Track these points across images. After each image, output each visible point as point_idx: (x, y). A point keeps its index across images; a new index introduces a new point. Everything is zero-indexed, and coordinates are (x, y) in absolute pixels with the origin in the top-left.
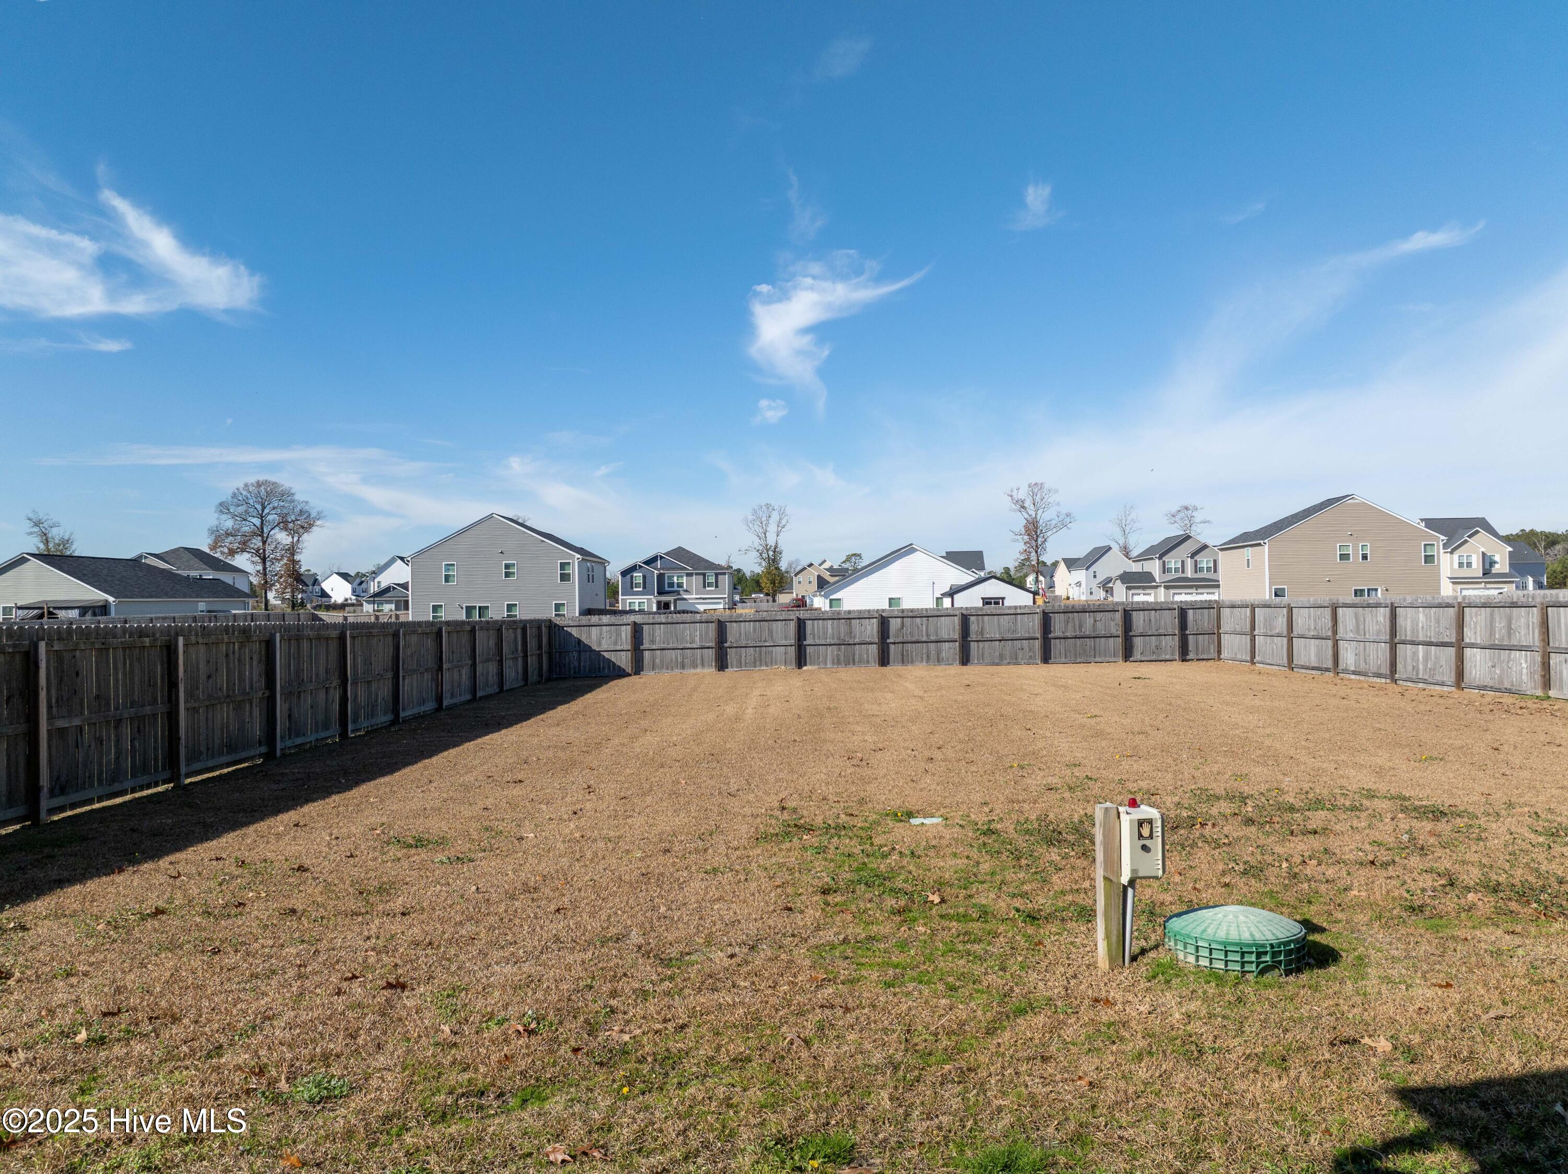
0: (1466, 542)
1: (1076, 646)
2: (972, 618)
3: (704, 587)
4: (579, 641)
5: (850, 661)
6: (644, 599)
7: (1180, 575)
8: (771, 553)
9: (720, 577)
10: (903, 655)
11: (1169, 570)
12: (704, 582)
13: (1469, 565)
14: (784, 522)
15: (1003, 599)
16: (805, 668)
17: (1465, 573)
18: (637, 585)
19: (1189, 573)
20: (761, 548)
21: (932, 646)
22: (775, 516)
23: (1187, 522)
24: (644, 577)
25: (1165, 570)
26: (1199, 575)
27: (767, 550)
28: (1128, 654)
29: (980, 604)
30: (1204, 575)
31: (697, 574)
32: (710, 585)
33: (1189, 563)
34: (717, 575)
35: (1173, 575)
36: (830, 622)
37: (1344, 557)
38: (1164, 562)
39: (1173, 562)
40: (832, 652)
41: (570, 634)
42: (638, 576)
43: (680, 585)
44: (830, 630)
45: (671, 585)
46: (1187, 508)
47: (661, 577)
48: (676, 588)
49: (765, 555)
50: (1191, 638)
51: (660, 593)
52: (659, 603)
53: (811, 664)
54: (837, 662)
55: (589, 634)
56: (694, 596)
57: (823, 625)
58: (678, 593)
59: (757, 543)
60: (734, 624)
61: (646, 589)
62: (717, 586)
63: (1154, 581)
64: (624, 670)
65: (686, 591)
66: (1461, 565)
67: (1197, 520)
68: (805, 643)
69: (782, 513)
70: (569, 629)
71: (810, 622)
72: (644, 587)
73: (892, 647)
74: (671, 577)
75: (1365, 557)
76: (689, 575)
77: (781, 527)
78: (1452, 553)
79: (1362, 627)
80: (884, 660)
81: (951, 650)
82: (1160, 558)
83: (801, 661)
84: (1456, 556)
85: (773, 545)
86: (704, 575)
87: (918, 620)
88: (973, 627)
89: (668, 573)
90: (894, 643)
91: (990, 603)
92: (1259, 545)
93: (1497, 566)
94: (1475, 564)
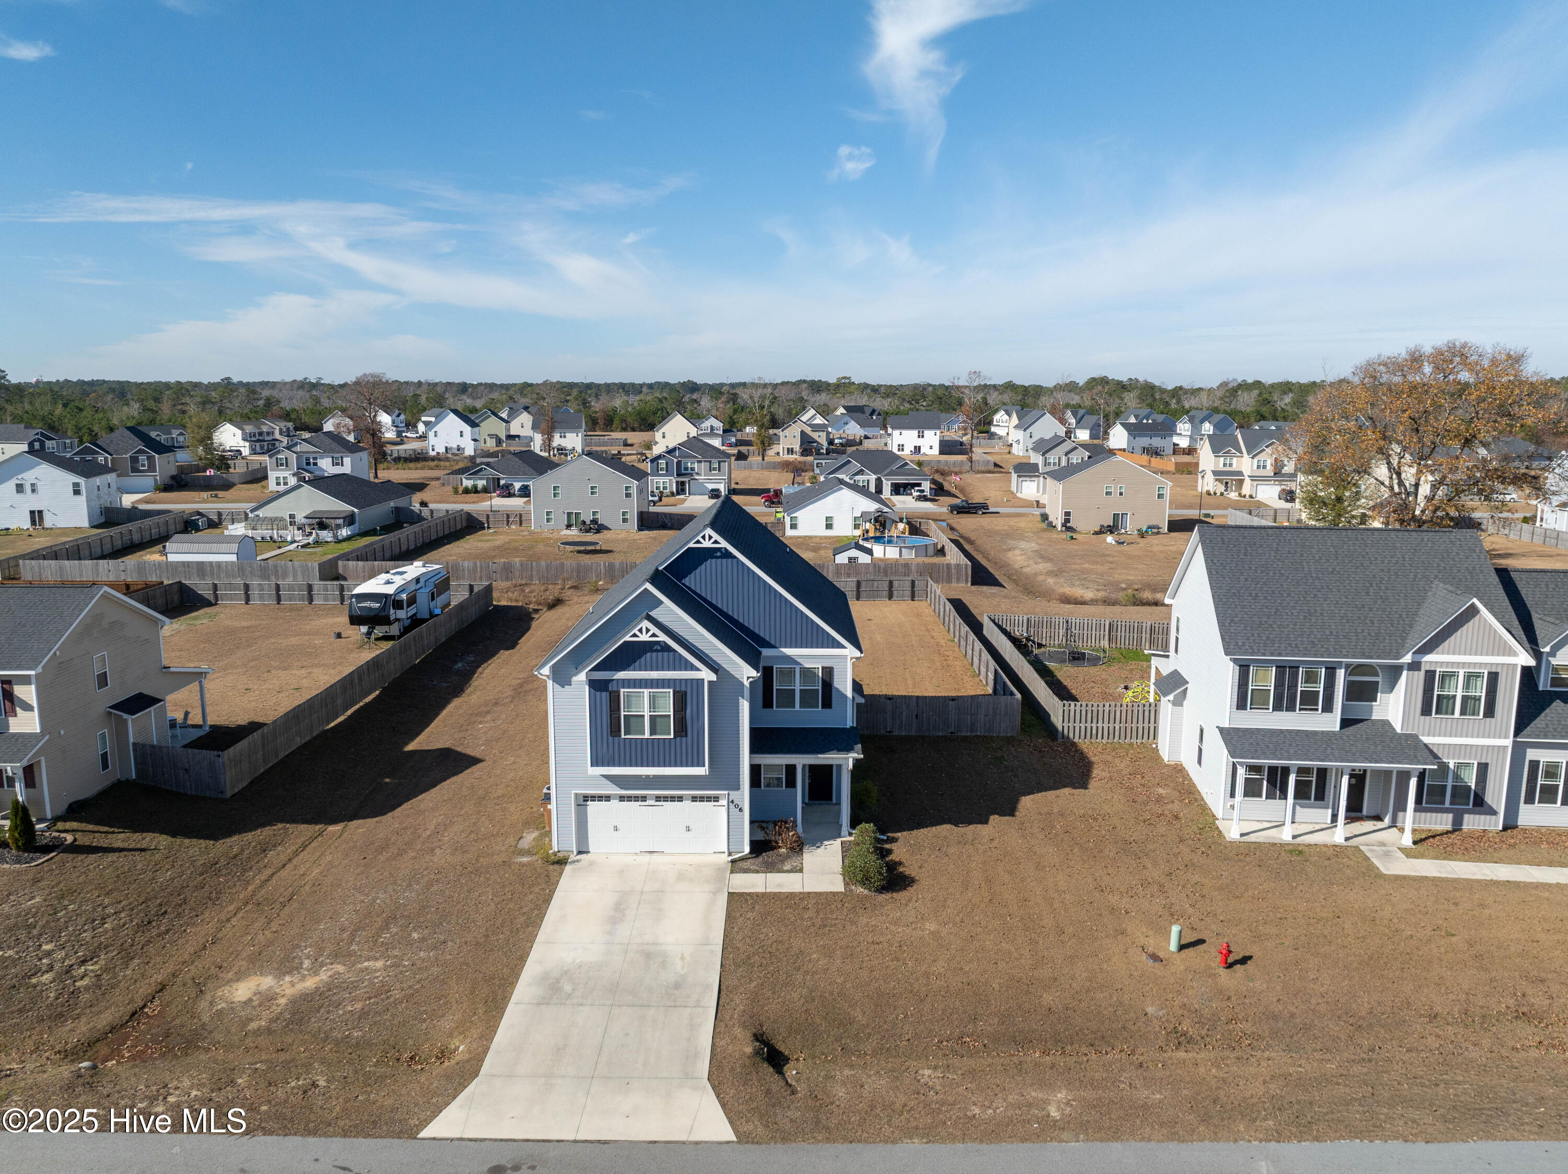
0: (1264, 450)
3: (711, 471)
6: (667, 479)
9: (722, 464)
11: (1049, 464)
12: (710, 467)
13: (1264, 467)
17: (1262, 472)
18: (662, 469)
19: (1063, 467)
24: (667, 463)
25: (1046, 464)
31: (705, 461)
32: (714, 469)
33: (1064, 459)
34: (719, 462)
35: (1052, 468)
38: (1046, 458)
39: (1052, 457)
42: (662, 463)
43: (693, 469)
45: (686, 469)
47: (679, 463)
48: (689, 471)
51: (679, 475)
52: (677, 482)
56: (703, 477)
58: (692, 474)
61: (668, 472)
62: (719, 470)
63: (1038, 471)
65: (697, 474)
66: (1258, 467)
72: (667, 471)
74: (686, 463)
75: (1121, 494)
76: (699, 462)
78: (1253, 458)
82: (1043, 455)
84: (1255, 460)
86: (710, 462)
89: (684, 460)
93: (1286, 468)
94: (1269, 467)
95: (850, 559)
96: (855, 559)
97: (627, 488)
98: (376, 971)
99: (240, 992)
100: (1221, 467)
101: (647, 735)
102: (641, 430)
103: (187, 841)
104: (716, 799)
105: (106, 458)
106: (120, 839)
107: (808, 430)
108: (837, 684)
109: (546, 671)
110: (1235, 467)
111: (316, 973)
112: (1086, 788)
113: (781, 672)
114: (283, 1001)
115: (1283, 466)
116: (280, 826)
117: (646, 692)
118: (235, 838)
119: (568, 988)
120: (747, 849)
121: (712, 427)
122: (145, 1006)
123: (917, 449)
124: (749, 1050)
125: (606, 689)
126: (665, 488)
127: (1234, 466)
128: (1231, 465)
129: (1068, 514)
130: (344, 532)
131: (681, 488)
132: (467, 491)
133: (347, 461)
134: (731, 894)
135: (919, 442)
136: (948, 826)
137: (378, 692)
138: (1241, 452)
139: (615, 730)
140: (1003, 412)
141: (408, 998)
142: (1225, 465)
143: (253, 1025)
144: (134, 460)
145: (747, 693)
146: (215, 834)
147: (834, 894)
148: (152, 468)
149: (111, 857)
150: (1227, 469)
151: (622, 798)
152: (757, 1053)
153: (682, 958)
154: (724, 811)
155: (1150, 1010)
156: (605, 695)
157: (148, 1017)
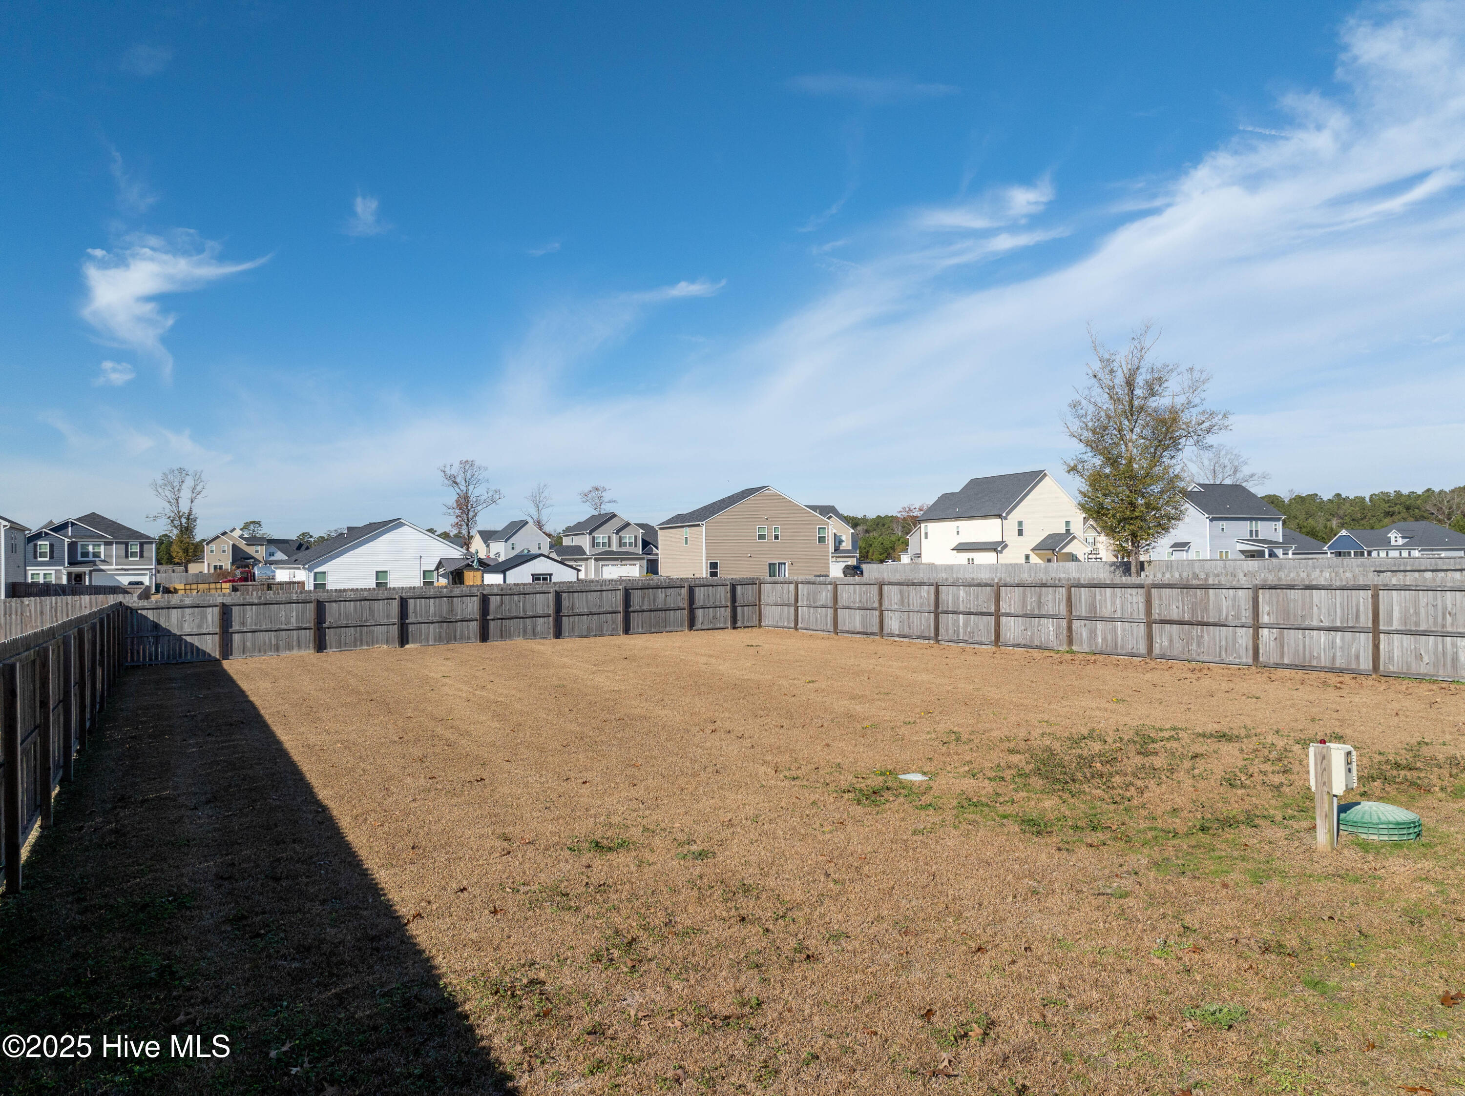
1: (650, 618)
2: (564, 595)
3: (127, 557)
4: (156, 626)
5: (452, 638)
6: (50, 570)
7: (607, 549)
8: (184, 521)
9: (145, 546)
10: (501, 630)
11: (598, 544)
12: (127, 551)
14: (199, 488)
15: (551, 575)
16: (407, 646)
18: (43, 555)
19: (615, 547)
20: (172, 515)
21: (528, 621)
22: (189, 482)
23: (597, 501)
24: (52, 545)
25: (594, 544)
26: (623, 549)
27: (180, 517)
28: (691, 625)
29: (529, 580)
30: (627, 549)
31: (117, 543)
32: (133, 554)
33: (615, 538)
34: (141, 544)
35: (601, 549)
36: (432, 600)
37: (762, 537)
38: (593, 537)
39: (601, 537)
40: (434, 629)
41: (146, 618)
42: (44, 544)
43: (96, 555)
44: (432, 608)
45: (85, 554)
46: (597, 489)
47: (72, 546)
48: (91, 558)
49: (177, 523)
50: (739, 609)
51: (72, 563)
52: (69, 575)
53: (412, 643)
54: (439, 639)
55: (169, 617)
56: (113, 567)
57: (426, 603)
58: (94, 563)
59: (169, 510)
60: (334, 604)
61: (54, 559)
62: (142, 556)
63: (585, 554)
64: (210, 655)
65: (104, 561)
67: (606, 499)
68: (407, 621)
69: (198, 478)
70: (144, 612)
71: (412, 601)
72: (52, 557)
73: (492, 623)
74: (85, 546)
75: (776, 537)
76: (107, 544)
77: (195, 493)
79: (906, 601)
80: (484, 637)
81: (545, 625)
82: (590, 534)
83: (403, 640)
85: (187, 512)
86: (127, 544)
87: (516, 597)
88: (565, 603)
89: (81, 542)
90: (494, 620)
91: (539, 579)
92: (698, 525)
93: (844, 544)
107: (242, 544)
129: (714, 565)
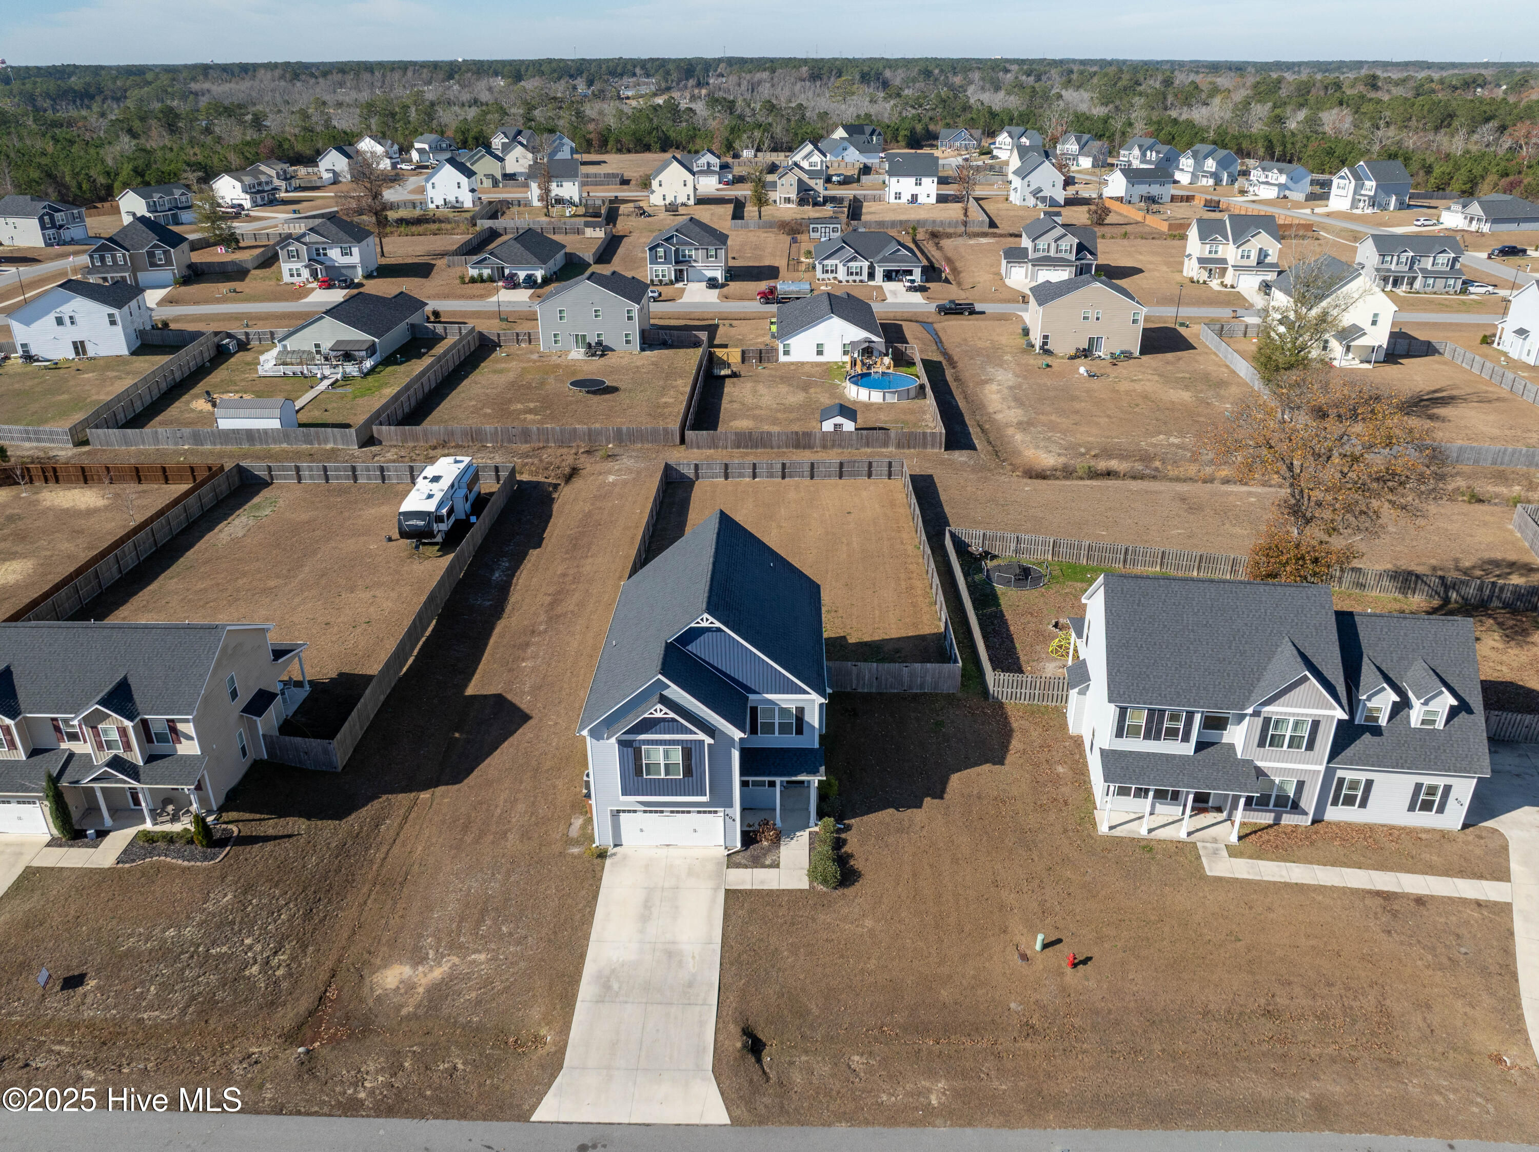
0: (1249, 240)
3: (708, 258)
5: (771, 477)
6: (665, 267)
7: (1046, 254)
9: (718, 251)
11: (1039, 250)
12: (707, 254)
13: (1248, 257)
17: (1245, 262)
18: (660, 257)
19: (1052, 253)
25: (1036, 250)
26: (1059, 255)
30: (1063, 255)
32: (711, 256)
33: (1053, 246)
34: (716, 249)
35: (1040, 254)
38: (1035, 245)
39: (1042, 244)
40: (765, 473)
42: (661, 251)
43: (690, 256)
44: (764, 466)
45: (684, 256)
47: (677, 251)
48: (687, 259)
51: (677, 262)
52: (675, 270)
53: (757, 478)
54: (767, 477)
56: (700, 264)
57: (762, 464)
58: (689, 262)
61: (667, 261)
62: (716, 258)
63: (1027, 258)
65: (695, 261)
66: (1242, 257)
68: (755, 470)
71: (757, 463)
72: (665, 258)
73: (786, 472)
74: (684, 251)
76: (696, 249)
78: (1238, 247)
80: (783, 477)
82: (1033, 242)
84: (1240, 250)
86: (707, 249)
89: (681, 248)
93: (1269, 258)
94: (1252, 258)
95: (835, 425)
96: (841, 425)
97: (628, 311)
98: (481, 964)
99: (389, 980)
100: (1206, 254)
101: (663, 776)
102: (637, 152)
103: (319, 823)
104: (716, 812)
105: (124, 255)
106: (271, 826)
107: (805, 177)
108: (807, 718)
109: (585, 733)
110: (1220, 255)
111: (439, 964)
112: (1003, 764)
113: (763, 710)
114: (421, 990)
115: (1266, 256)
116: (384, 797)
117: (661, 748)
118: (353, 816)
119: (616, 986)
120: (739, 845)
121: (708, 163)
122: (326, 991)
123: (914, 198)
124: (739, 1045)
125: (631, 746)
126: (663, 276)
127: (1220, 253)
128: (1216, 252)
129: (1046, 337)
130: (368, 364)
131: (679, 276)
132: (473, 280)
133: (355, 250)
134: (727, 891)
135: (916, 190)
136: (891, 811)
137: (434, 622)
138: (1227, 239)
139: (638, 771)
140: (1006, 134)
141: (506, 990)
142: (1210, 252)
143: (404, 1012)
144: (151, 255)
145: (737, 745)
146: (339, 812)
147: (801, 891)
148: (169, 262)
149: (269, 846)
150: (1213, 256)
151: (645, 812)
152: (745, 1046)
153: (693, 957)
154: (720, 821)
155: (1013, 1005)
156: (630, 750)
157: (331, 1001)
